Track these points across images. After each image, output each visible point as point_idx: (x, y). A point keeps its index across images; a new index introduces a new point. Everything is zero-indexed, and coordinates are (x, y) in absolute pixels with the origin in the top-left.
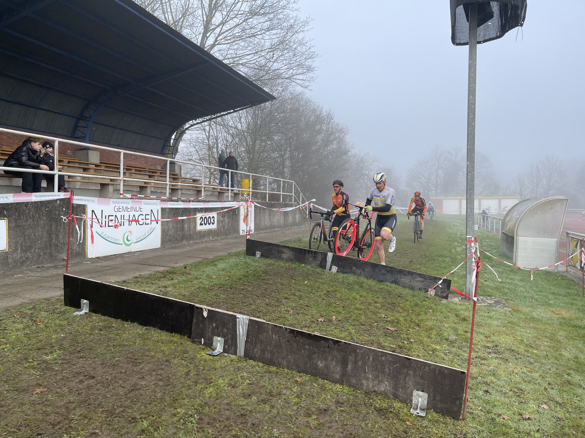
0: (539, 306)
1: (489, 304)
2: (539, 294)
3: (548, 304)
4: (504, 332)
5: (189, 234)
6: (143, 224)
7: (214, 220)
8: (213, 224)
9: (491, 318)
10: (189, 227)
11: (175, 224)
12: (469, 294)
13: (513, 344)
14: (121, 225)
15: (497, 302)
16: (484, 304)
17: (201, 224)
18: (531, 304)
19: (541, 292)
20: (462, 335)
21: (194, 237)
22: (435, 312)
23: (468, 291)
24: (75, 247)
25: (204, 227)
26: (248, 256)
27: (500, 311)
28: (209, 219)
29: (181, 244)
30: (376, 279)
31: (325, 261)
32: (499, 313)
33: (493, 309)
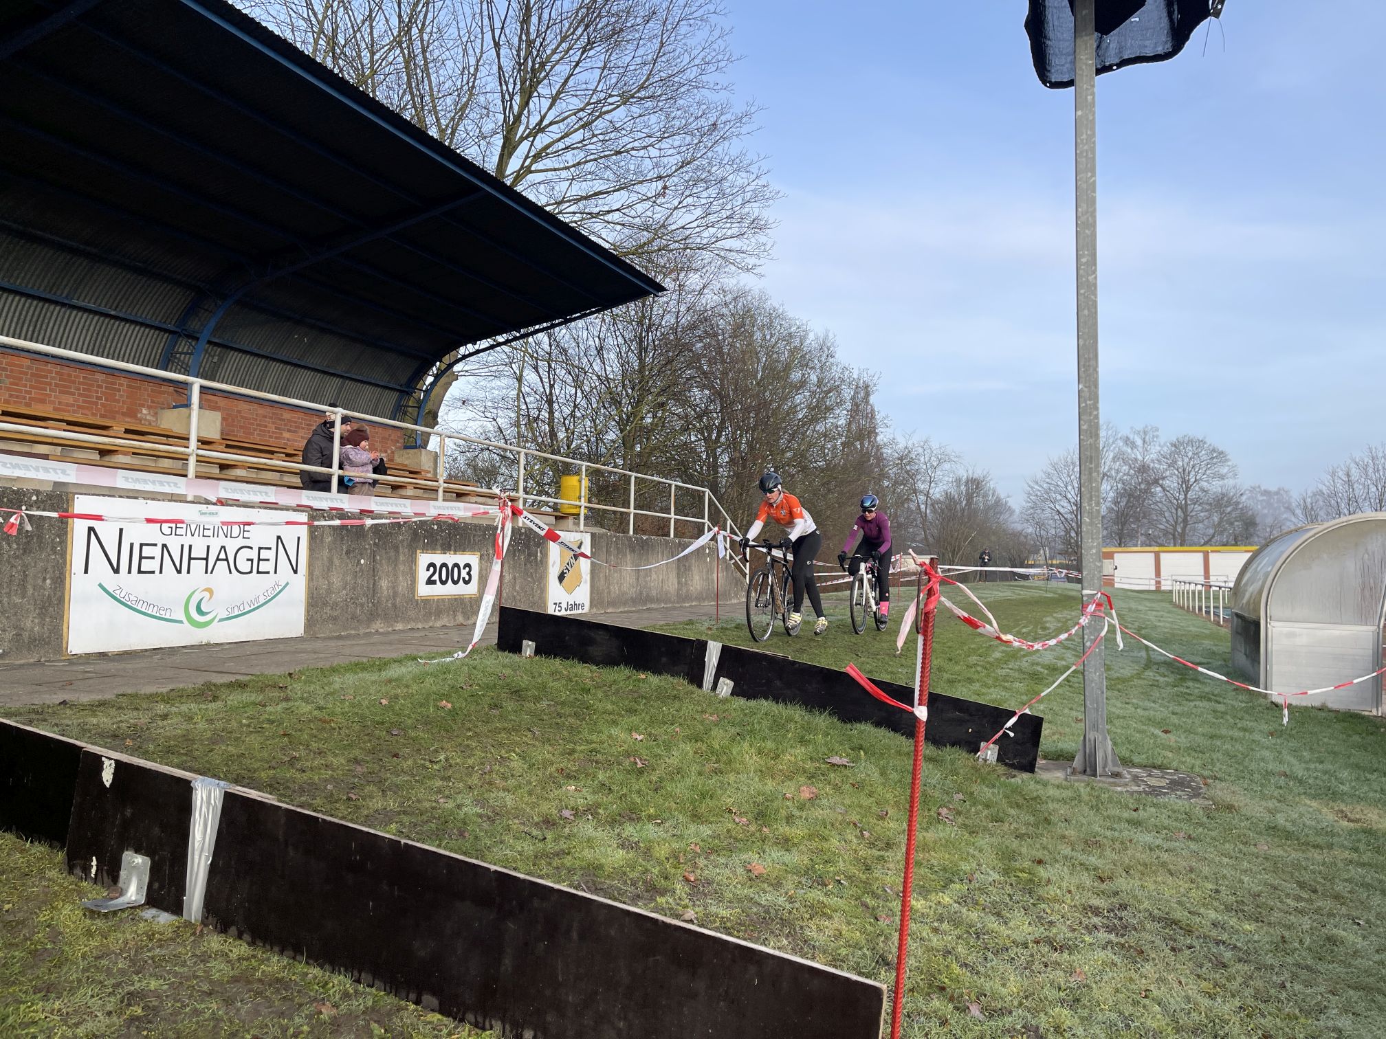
0: (1303, 797)
1: (1150, 787)
2: (1313, 766)
3: (1333, 793)
4: (1163, 864)
5: (394, 605)
6: (251, 572)
7: (469, 574)
8: (466, 582)
9: (1136, 823)
10: (394, 587)
11: (349, 578)
12: (1093, 759)
13: (1179, 903)
14: (179, 572)
15: (1175, 785)
16: (1136, 788)
17: (430, 582)
18: (1281, 792)
19: (1322, 762)
20: (1022, 871)
21: (409, 613)
22: (968, 803)
23: (1090, 749)
24: (31, 623)
25: (438, 590)
26: (500, 653)
27: (1176, 808)
28: (456, 569)
29: (368, 631)
30: (834, 713)
31: (702, 665)
32: (1170, 813)
33: (1155, 800)
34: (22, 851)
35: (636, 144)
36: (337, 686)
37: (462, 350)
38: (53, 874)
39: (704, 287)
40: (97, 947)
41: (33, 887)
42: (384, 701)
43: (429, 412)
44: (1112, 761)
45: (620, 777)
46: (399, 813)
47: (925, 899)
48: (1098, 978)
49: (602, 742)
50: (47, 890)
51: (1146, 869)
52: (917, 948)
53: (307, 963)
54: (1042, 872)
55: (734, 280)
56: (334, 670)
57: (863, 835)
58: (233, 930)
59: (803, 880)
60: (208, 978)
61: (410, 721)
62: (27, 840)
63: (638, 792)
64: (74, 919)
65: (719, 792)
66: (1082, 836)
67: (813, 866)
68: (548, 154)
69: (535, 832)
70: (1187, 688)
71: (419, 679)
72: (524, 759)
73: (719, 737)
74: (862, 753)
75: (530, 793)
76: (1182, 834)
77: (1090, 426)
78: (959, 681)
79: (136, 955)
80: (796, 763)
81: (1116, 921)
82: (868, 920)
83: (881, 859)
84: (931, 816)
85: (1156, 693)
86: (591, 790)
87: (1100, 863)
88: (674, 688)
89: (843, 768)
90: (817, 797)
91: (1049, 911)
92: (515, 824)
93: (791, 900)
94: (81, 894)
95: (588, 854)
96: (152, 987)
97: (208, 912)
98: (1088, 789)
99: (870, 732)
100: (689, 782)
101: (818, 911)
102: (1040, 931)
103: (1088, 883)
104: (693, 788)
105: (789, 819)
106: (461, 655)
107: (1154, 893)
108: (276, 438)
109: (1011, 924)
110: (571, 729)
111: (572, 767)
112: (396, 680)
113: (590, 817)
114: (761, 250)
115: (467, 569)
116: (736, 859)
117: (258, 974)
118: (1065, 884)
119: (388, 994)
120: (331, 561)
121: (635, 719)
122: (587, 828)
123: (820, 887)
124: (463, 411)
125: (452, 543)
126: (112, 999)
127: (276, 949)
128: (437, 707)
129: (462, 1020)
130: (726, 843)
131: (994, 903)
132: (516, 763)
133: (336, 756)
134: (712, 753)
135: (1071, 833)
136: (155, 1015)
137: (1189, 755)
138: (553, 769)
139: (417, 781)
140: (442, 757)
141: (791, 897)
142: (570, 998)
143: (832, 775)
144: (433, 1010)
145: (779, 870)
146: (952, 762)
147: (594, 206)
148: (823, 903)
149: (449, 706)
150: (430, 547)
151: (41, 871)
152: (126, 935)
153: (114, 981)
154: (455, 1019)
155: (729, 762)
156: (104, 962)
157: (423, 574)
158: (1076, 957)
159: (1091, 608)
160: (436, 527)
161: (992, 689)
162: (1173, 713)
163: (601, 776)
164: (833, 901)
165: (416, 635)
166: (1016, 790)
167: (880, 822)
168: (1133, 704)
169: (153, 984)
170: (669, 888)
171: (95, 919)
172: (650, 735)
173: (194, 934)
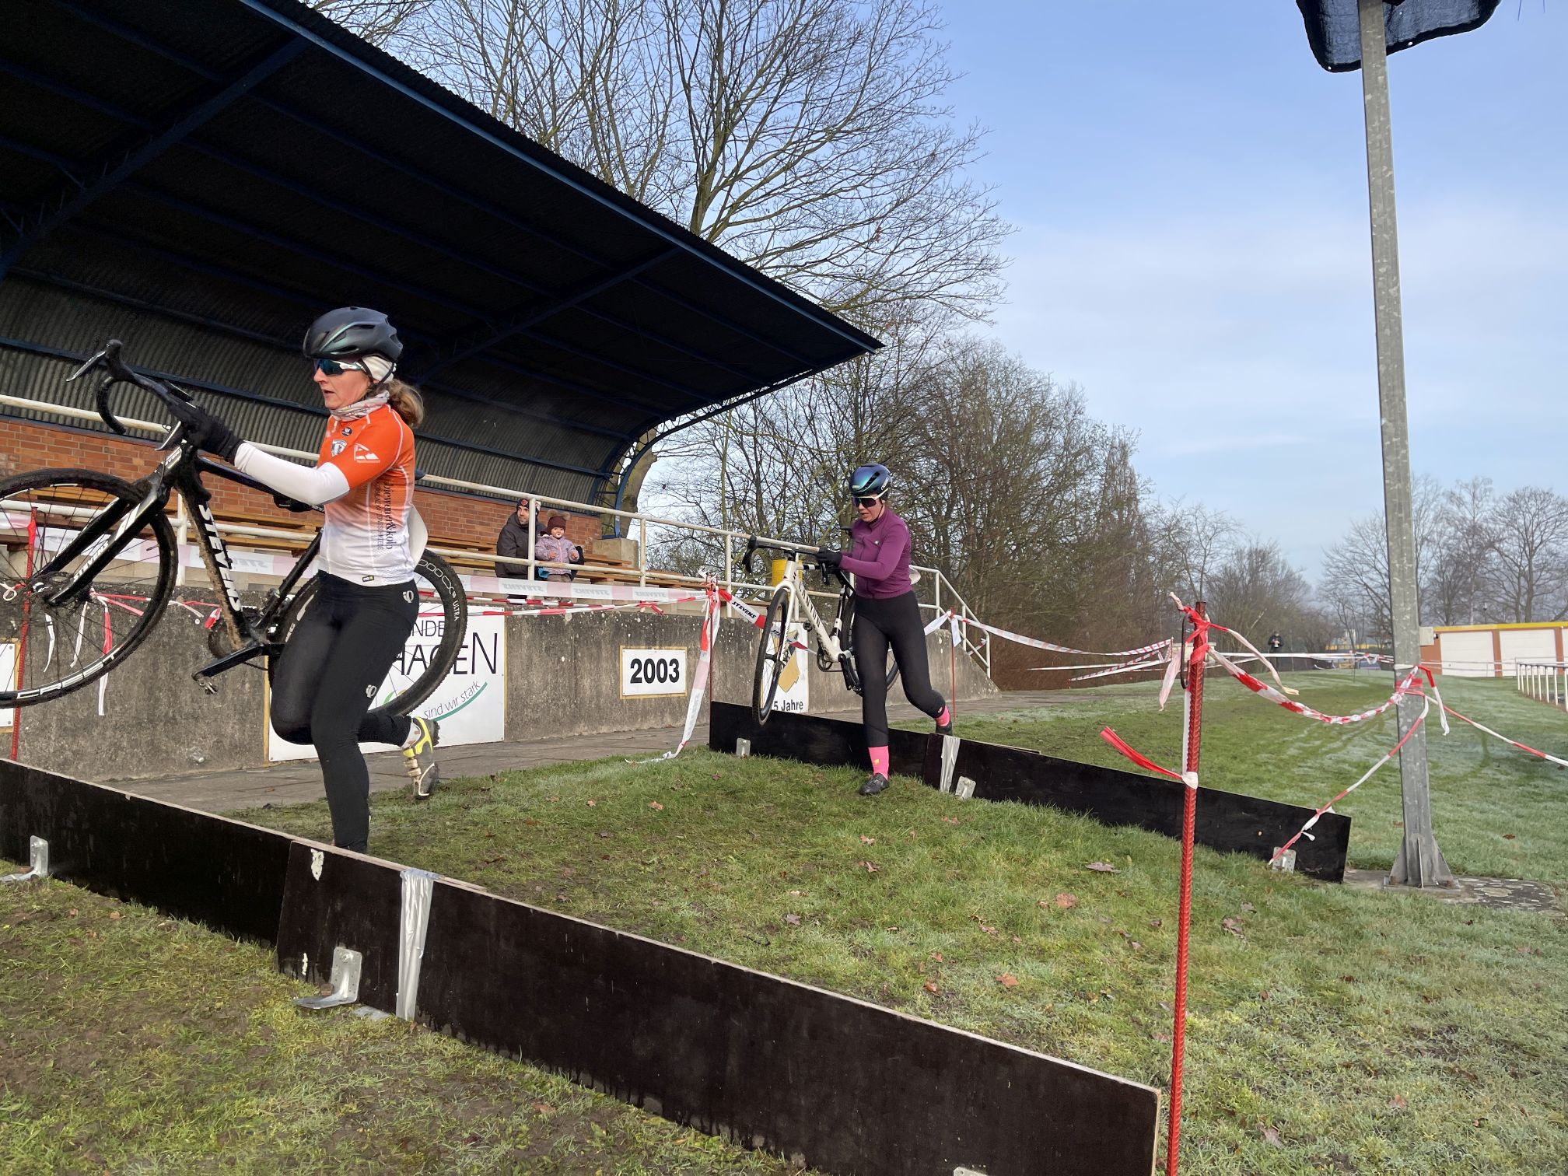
1: (1488, 898)
4: (1504, 983)
5: (598, 706)
7: (676, 670)
8: (674, 680)
9: (1471, 938)
10: (596, 686)
11: (549, 677)
12: (1415, 866)
13: (1522, 1024)
15: (1518, 896)
16: (1470, 900)
17: (635, 680)
20: (1329, 989)
21: (615, 714)
22: (1259, 914)
23: (1412, 854)
24: (231, 729)
25: (644, 689)
26: (712, 753)
27: (1519, 920)
28: (662, 666)
29: (571, 734)
30: (1095, 816)
31: (938, 763)
32: (1513, 927)
33: (1494, 912)
34: (232, 950)
35: (845, 184)
36: (541, 787)
37: (661, 428)
38: (264, 972)
39: (927, 341)
40: (309, 1045)
41: (244, 984)
42: (591, 803)
43: (628, 498)
44: (1441, 868)
45: (849, 882)
46: (612, 915)
47: (1209, 1016)
48: (1421, 1105)
49: (827, 846)
50: (257, 988)
51: (1482, 987)
52: (1200, 1069)
53: (523, 1062)
54: (1352, 990)
55: (962, 332)
56: (537, 772)
57: (1131, 946)
58: (447, 1028)
59: (1063, 993)
60: (424, 1076)
61: (619, 823)
62: (236, 940)
63: (871, 898)
64: (286, 1016)
65: (962, 899)
66: (1402, 952)
67: (1073, 979)
68: (747, 203)
69: (757, 937)
70: (1536, 787)
71: (628, 780)
72: (743, 862)
73: (960, 842)
74: (1129, 858)
75: (751, 898)
76: (1527, 949)
77: (1397, 468)
78: (1246, 781)
79: (349, 1053)
80: (1051, 870)
81: (1444, 1045)
82: (1141, 1038)
83: (1155, 973)
84: (1213, 928)
85: (1496, 793)
86: (817, 895)
87: (1424, 981)
88: (907, 789)
89: (1107, 875)
90: (1077, 905)
91: (1362, 1034)
92: (736, 928)
93: (1049, 1013)
94: (292, 992)
95: (816, 960)
96: (367, 1085)
97: (421, 1009)
98: (1410, 900)
99: (1138, 836)
100: (927, 887)
101: (1080, 1026)
102: (1351, 1055)
103: (1410, 1003)
104: (932, 894)
105: (1045, 928)
106: (671, 755)
107: (1492, 1014)
108: (469, 532)
109: (1315, 1046)
110: (793, 832)
111: (795, 870)
112: (605, 780)
113: (818, 923)
114: (993, 294)
115: (674, 665)
116: (984, 969)
117: (474, 1073)
118: (1380, 1005)
119: (608, 1095)
120: (530, 659)
121: (865, 822)
122: (815, 934)
123: (1082, 1001)
124: (663, 496)
125: (657, 637)
126: (327, 1096)
127: (492, 1047)
128: (648, 809)
129: (687, 1125)
130: (972, 953)
131: (1294, 1024)
132: (734, 866)
133: (543, 857)
134: (954, 858)
135: (1389, 948)
136: (370, 1113)
137: (1537, 862)
138: (775, 873)
139: (629, 883)
140: (655, 859)
141: (1049, 1011)
142: (803, 1102)
143: (1094, 883)
144: (656, 1114)
145: (1035, 982)
146: (1239, 869)
147: (800, 257)
148: (1086, 1017)
149: (661, 807)
150: (634, 642)
151: (251, 970)
152: (337, 1033)
153: (326, 1078)
154: (679, 1123)
155: (973, 868)
156: (318, 1059)
157: (627, 672)
158: (1394, 1083)
159: (1406, 684)
160: (639, 620)
161: (1287, 791)
162: (1518, 816)
163: (828, 880)
164: (1098, 1016)
165: (621, 737)
166: (1319, 901)
167: (1153, 933)
168: (1467, 806)
169: (368, 1082)
170: (909, 997)
171: (307, 1017)
172: (882, 838)
173: (408, 1032)
